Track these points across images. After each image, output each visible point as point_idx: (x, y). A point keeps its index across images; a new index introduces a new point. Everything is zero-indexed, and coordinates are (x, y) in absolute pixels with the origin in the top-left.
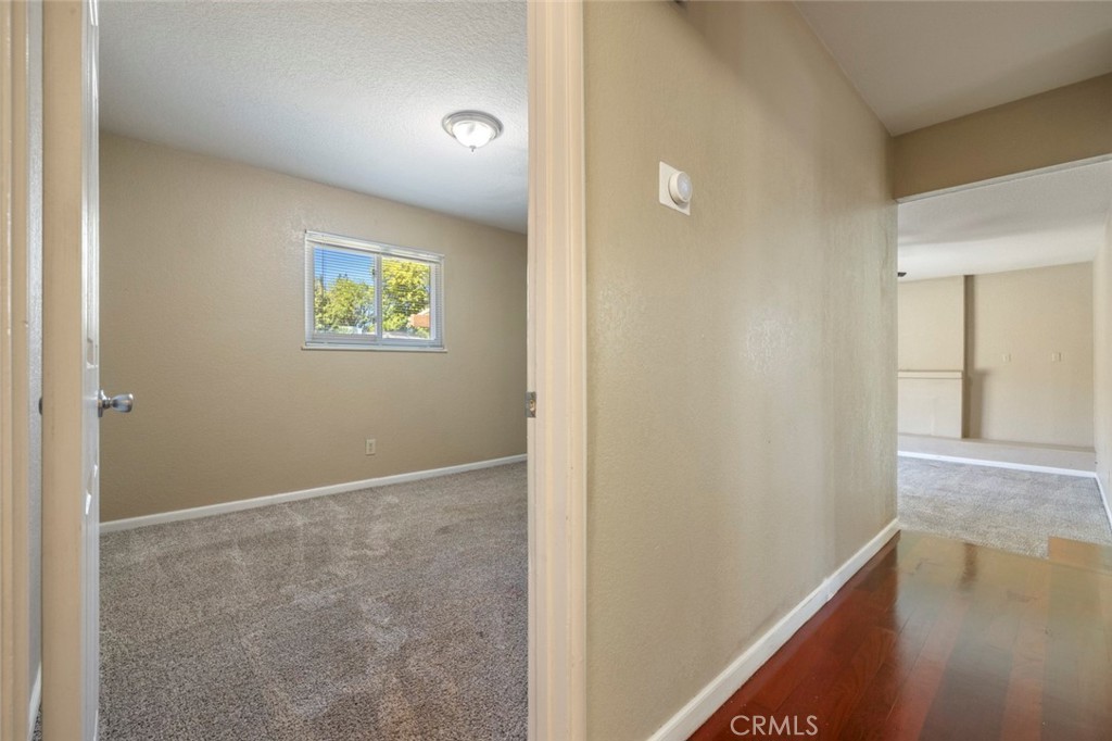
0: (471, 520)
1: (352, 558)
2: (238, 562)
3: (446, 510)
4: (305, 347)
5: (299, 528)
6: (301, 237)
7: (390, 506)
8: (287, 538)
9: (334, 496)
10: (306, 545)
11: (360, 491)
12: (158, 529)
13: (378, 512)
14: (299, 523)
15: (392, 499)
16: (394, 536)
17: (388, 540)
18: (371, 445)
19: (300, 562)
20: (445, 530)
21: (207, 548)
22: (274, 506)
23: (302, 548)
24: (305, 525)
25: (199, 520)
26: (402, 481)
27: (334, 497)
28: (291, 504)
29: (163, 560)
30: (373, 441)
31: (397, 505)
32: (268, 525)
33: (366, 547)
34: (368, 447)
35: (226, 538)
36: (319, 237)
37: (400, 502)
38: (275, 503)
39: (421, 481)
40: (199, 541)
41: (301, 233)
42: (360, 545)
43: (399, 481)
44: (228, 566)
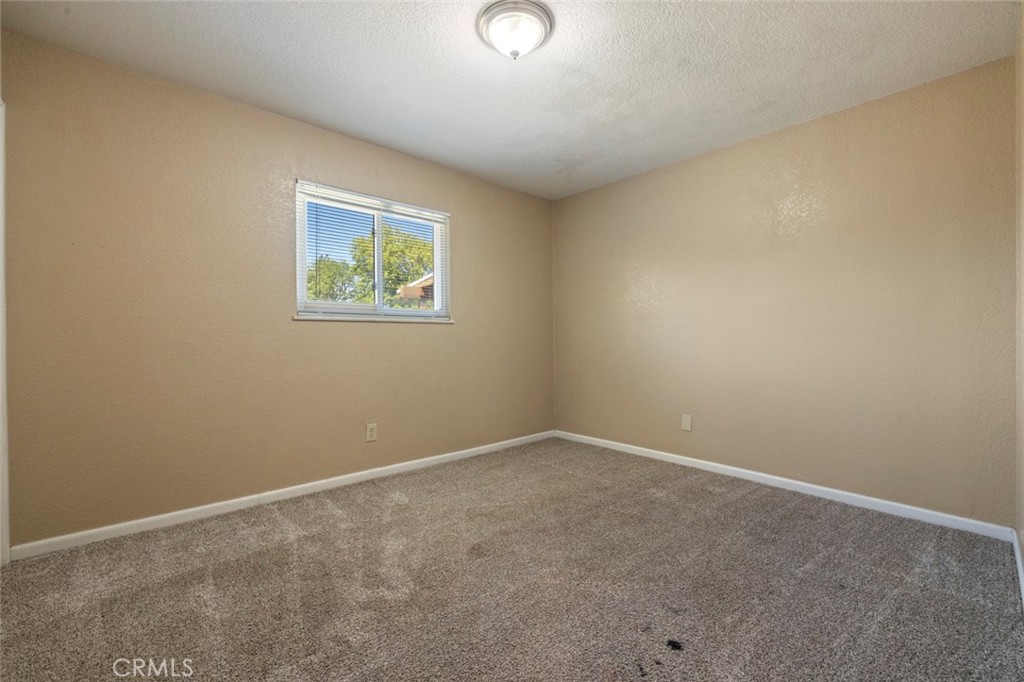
0: (506, 533)
1: (365, 607)
2: (210, 612)
3: (471, 515)
4: (296, 317)
5: (291, 544)
6: (291, 186)
7: (401, 508)
8: (276, 563)
9: (331, 491)
10: (303, 578)
11: (360, 484)
12: (115, 544)
13: (387, 519)
14: (292, 537)
15: (398, 497)
16: (416, 560)
17: (409, 570)
18: (372, 429)
19: (295, 613)
20: (477, 551)
21: (172, 582)
22: (260, 507)
23: (298, 584)
24: (299, 540)
25: (169, 531)
26: (408, 469)
27: (331, 493)
28: (281, 504)
29: (108, 605)
30: (374, 425)
31: (407, 508)
32: (252, 539)
33: (382, 582)
34: (369, 433)
35: (198, 564)
36: (312, 188)
37: (410, 501)
38: (262, 503)
39: (427, 470)
40: (163, 568)
41: (292, 182)
42: (374, 580)
43: (403, 471)
44: (195, 620)
